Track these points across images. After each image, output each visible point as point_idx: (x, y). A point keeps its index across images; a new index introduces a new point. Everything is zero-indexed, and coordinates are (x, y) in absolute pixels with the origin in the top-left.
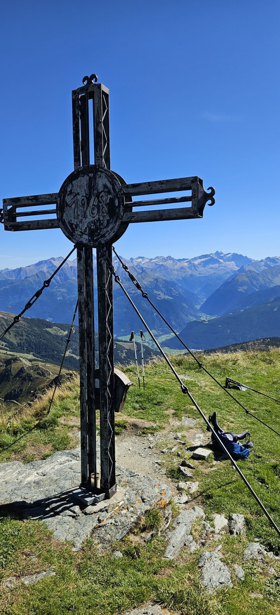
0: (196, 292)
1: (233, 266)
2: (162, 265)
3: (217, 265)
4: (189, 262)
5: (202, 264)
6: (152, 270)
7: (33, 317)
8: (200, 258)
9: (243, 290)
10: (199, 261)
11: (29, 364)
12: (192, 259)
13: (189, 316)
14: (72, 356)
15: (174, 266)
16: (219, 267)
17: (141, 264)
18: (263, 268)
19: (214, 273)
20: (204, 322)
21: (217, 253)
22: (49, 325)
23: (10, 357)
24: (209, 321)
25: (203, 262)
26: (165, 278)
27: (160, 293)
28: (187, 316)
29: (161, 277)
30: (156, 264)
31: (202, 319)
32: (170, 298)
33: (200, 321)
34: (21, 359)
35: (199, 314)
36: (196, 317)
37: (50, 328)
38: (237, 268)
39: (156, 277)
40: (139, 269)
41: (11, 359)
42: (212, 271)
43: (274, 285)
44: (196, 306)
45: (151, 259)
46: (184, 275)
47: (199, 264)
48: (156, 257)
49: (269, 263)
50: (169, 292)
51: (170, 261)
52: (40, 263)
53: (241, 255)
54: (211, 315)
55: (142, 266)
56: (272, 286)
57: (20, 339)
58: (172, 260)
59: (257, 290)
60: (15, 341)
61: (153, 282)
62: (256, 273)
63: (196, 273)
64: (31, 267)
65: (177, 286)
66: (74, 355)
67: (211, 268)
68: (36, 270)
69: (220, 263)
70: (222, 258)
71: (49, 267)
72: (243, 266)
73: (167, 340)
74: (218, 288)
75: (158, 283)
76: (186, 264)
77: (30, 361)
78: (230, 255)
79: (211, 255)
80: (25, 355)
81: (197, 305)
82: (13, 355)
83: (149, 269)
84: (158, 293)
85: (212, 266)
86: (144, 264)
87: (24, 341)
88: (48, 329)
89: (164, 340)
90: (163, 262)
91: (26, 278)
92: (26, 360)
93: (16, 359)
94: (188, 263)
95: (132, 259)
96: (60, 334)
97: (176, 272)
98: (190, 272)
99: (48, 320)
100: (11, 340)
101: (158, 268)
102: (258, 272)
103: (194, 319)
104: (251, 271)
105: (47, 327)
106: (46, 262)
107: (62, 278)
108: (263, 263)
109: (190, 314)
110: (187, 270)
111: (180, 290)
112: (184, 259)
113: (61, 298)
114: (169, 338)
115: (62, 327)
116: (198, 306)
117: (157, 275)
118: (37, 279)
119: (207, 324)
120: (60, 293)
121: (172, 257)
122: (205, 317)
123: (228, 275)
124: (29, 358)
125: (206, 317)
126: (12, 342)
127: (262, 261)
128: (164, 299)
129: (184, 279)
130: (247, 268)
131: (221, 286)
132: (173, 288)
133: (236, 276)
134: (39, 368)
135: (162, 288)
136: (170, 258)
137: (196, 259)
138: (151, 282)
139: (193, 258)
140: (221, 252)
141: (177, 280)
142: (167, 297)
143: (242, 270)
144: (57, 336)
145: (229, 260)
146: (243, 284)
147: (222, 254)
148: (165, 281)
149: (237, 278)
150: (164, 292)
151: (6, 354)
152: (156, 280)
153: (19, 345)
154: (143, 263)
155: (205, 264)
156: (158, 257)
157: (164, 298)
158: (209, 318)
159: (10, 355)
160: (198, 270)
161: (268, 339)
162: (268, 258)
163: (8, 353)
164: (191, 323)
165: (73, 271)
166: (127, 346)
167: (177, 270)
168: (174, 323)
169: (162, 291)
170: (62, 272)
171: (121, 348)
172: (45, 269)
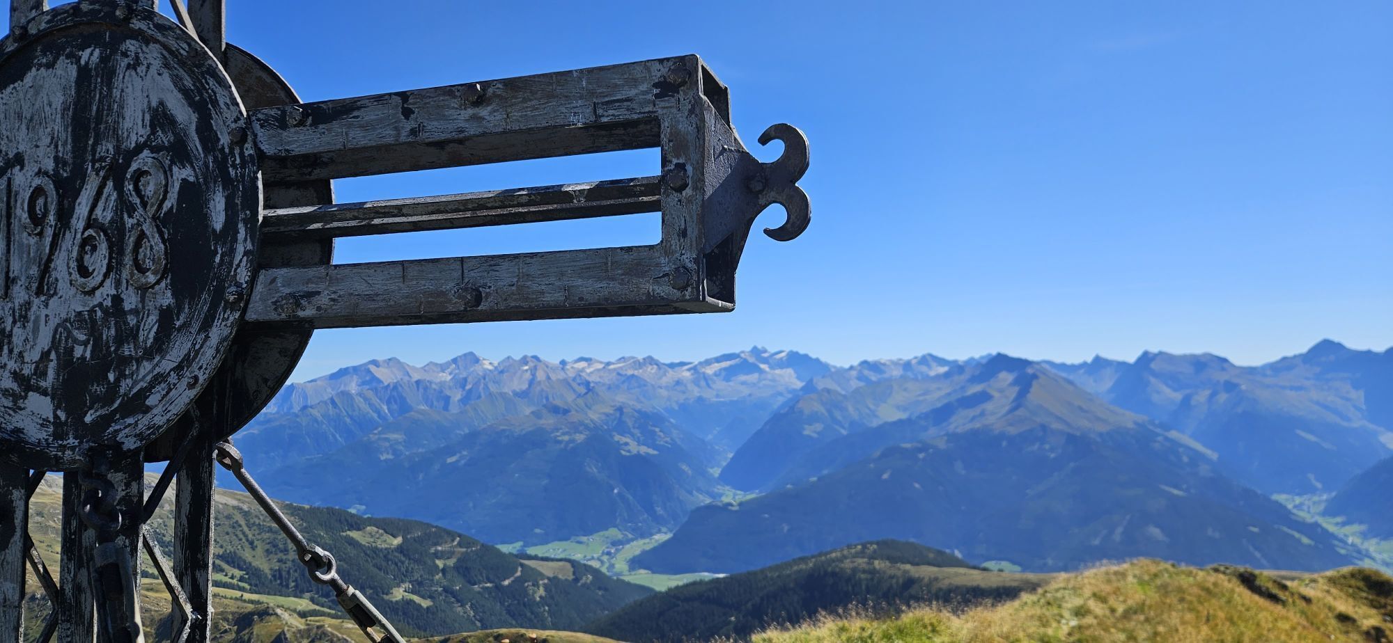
0: (710, 437)
1: (790, 379)
2: (633, 376)
3: (756, 376)
4: (694, 369)
5: (723, 373)
6: (609, 388)
7: (317, 505)
8: (718, 360)
9: (815, 432)
10: (717, 366)
11: (298, 623)
12: (700, 363)
13: (694, 492)
14: (412, 601)
15: (661, 378)
16: (760, 380)
17: (583, 374)
18: (855, 384)
19: (750, 395)
20: (730, 508)
21: (756, 351)
22: (357, 524)
23: (251, 607)
24: (740, 504)
25: (725, 369)
26: (638, 406)
27: (628, 440)
28: (690, 493)
29: (631, 403)
30: (619, 374)
31: (726, 500)
32: (651, 451)
33: (720, 504)
34: (279, 611)
35: (719, 489)
36: (712, 495)
37: (359, 529)
38: (799, 385)
39: (618, 405)
40: (579, 384)
41: (252, 614)
42: (746, 391)
43: (881, 422)
44: (711, 471)
45: (608, 364)
46: (682, 398)
47: (716, 374)
48: (620, 359)
49: (866, 372)
50: (649, 439)
51: (650, 367)
52: (343, 373)
53: (806, 356)
54: (745, 489)
55: (588, 378)
56: (875, 423)
57: (280, 561)
58: (657, 365)
59: (844, 432)
60: (264, 565)
61: (611, 414)
62: (840, 394)
63: (709, 395)
64: (318, 382)
65: (667, 424)
66: (416, 598)
67: (743, 383)
68: (329, 390)
69: (761, 371)
70: (765, 361)
71: (364, 383)
72: (811, 380)
73: (644, 553)
74: (759, 428)
75: (624, 418)
76: (687, 374)
77: (303, 615)
78: (783, 355)
79: (742, 355)
80: (292, 601)
81: (712, 468)
82: (258, 602)
83: (604, 385)
84: (624, 440)
85: (743, 378)
86: (591, 373)
87: (289, 564)
88: (354, 534)
89: (638, 552)
90: (636, 369)
91: (305, 407)
92: (291, 613)
93: (265, 613)
94: (692, 371)
95: (563, 363)
96: (384, 546)
97: (664, 393)
98: (696, 392)
99: (353, 511)
100: (256, 563)
101: (623, 382)
102: (843, 393)
103: (708, 501)
104: (828, 391)
105: (351, 528)
106: (355, 369)
107: (395, 407)
108: (854, 373)
109: (699, 490)
110: (691, 387)
111: (675, 433)
112: (682, 364)
113: (391, 457)
114: (648, 548)
115: (389, 527)
116: (716, 468)
117: (621, 398)
118: (331, 411)
119: (736, 511)
120: (387, 444)
121: (656, 357)
122: (731, 496)
123: (781, 400)
124: (299, 608)
125: (735, 495)
126: (257, 570)
127: (852, 368)
128: (638, 457)
129: (683, 407)
130: (821, 384)
131: (766, 424)
132: (657, 430)
133: (798, 402)
134: (325, 634)
135: (634, 428)
136: (650, 360)
137: (708, 362)
138: (607, 415)
139: (702, 359)
140: (763, 348)
141: (666, 409)
142: (644, 450)
143: (809, 388)
144: (375, 550)
145: (781, 364)
146: (814, 418)
147: (765, 351)
148: (639, 412)
149: (800, 405)
150: (638, 438)
151: (241, 599)
152: (620, 410)
153: (278, 575)
154: (588, 371)
155: (729, 373)
156: (623, 358)
157: (638, 452)
158: (740, 497)
159: (252, 602)
160: (714, 386)
161: (871, 543)
162: (865, 363)
163: (247, 596)
164: (699, 509)
165: (421, 390)
166: (547, 569)
167: (667, 388)
168: (659, 510)
169: (633, 435)
170: (394, 394)
171: (534, 576)
172: (353, 387)
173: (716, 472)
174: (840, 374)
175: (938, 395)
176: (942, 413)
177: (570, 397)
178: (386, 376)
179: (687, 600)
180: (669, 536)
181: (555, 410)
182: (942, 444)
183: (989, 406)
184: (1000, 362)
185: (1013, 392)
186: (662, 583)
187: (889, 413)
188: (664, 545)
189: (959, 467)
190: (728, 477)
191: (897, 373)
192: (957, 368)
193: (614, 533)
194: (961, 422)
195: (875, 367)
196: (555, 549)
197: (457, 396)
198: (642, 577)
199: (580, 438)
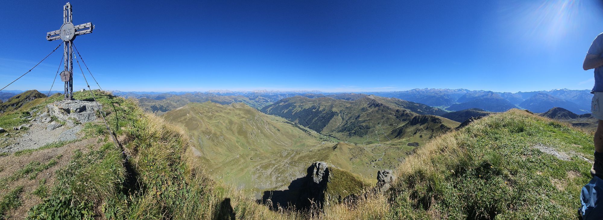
0: (455, 97)
1: (465, 92)
2: (446, 91)
6: (443, 92)
9: (468, 98)
11: (409, 112)
15: (450, 91)
18: (473, 93)
22: (415, 103)
26: (447, 94)
42: (460, 93)
45: (443, 89)
47: (456, 91)
50: (448, 97)
53: (467, 90)
55: (441, 91)
56: (475, 97)
59: (471, 98)
61: (443, 94)
63: (456, 93)
64: (410, 90)
69: (462, 91)
75: (445, 95)
79: (460, 89)
84: (445, 97)
91: (409, 93)
93: (406, 111)
94: (454, 91)
97: (450, 93)
98: (454, 93)
103: (455, 104)
104: (470, 94)
109: (454, 102)
111: (451, 97)
114: (447, 108)
115: (418, 104)
117: (445, 93)
118: (412, 93)
119: (458, 105)
120: (418, 96)
123: (464, 94)
128: (447, 99)
129: (452, 94)
130: (469, 92)
131: (462, 96)
140: (462, 88)
143: (467, 93)
145: (464, 90)
146: (467, 96)
153: (407, 107)
155: (458, 91)
162: (474, 91)
164: (453, 104)
165: (421, 91)
166: (435, 109)
168: (449, 104)
170: (418, 92)
171: (433, 110)
172: (414, 91)
173: (456, 101)
174: (471, 92)
175: (482, 94)
176: (483, 96)
177: (438, 93)
178: (417, 90)
179: (452, 114)
181: (436, 94)
182: (482, 99)
183: (488, 97)
184: (490, 92)
185: (491, 95)
186: (449, 112)
187: (477, 96)
188: (449, 108)
190: (458, 101)
191: (478, 92)
192: (485, 92)
193: (443, 106)
194: (485, 97)
196: (436, 107)
197: (425, 92)
198: (446, 111)
199: (440, 97)
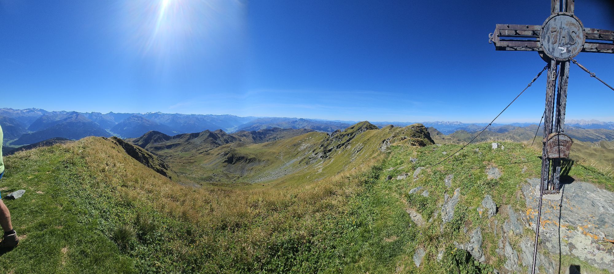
0: (25, 123)
1: (40, 113)
2: (7, 111)
3: (34, 113)
4: (21, 111)
8: (26, 110)
9: (45, 122)
15: (14, 112)
18: (52, 115)
20: (30, 134)
21: (33, 108)
28: (21, 132)
29: (7, 116)
30: (4, 111)
32: (13, 125)
35: (27, 131)
38: (42, 114)
42: (32, 115)
44: (26, 128)
46: (19, 116)
47: (26, 112)
53: (43, 110)
54: (33, 131)
56: (55, 121)
58: (13, 110)
59: (50, 122)
62: (50, 116)
63: (25, 116)
65: (16, 120)
74: (34, 121)
75: (6, 119)
76: (19, 112)
78: (39, 109)
79: (31, 109)
84: (6, 123)
85: (32, 113)
101: (5, 113)
103: (25, 133)
104: (48, 116)
109: (23, 131)
110: (20, 114)
112: (18, 110)
117: (5, 116)
122: (30, 132)
123: (39, 117)
127: (51, 112)
128: (10, 126)
130: (46, 114)
131: (36, 121)
136: (11, 109)
137: (23, 110)
141: (15, 118)
142: (11, 125)
143: (44, 115)
145: (39, 111)
146: (45, 120)
147: (36, 109)
148: (9, 118)
149: (42, 118)
155: (28, 112)
156: (4, 108)
161: (55, 138)
162: (54, 111)
164: (24, 135)
167: (15, 114)
168: (15, 135)
169: (8, 122)
174: (49, 113)
175: (65, 117)
176: (66, 119)
180: (18, 139)
182: (66, 124)
183: (73, 118)
184: (74, 112)
185: (76, 117)
186: (17, 147)
187: (57, 119)
189: (68, 127)
190: (28, 129)
191: (59, 113)
192: (68, 113)
194: (68, 121)
195: (55, 112)
198: (13, 146)
